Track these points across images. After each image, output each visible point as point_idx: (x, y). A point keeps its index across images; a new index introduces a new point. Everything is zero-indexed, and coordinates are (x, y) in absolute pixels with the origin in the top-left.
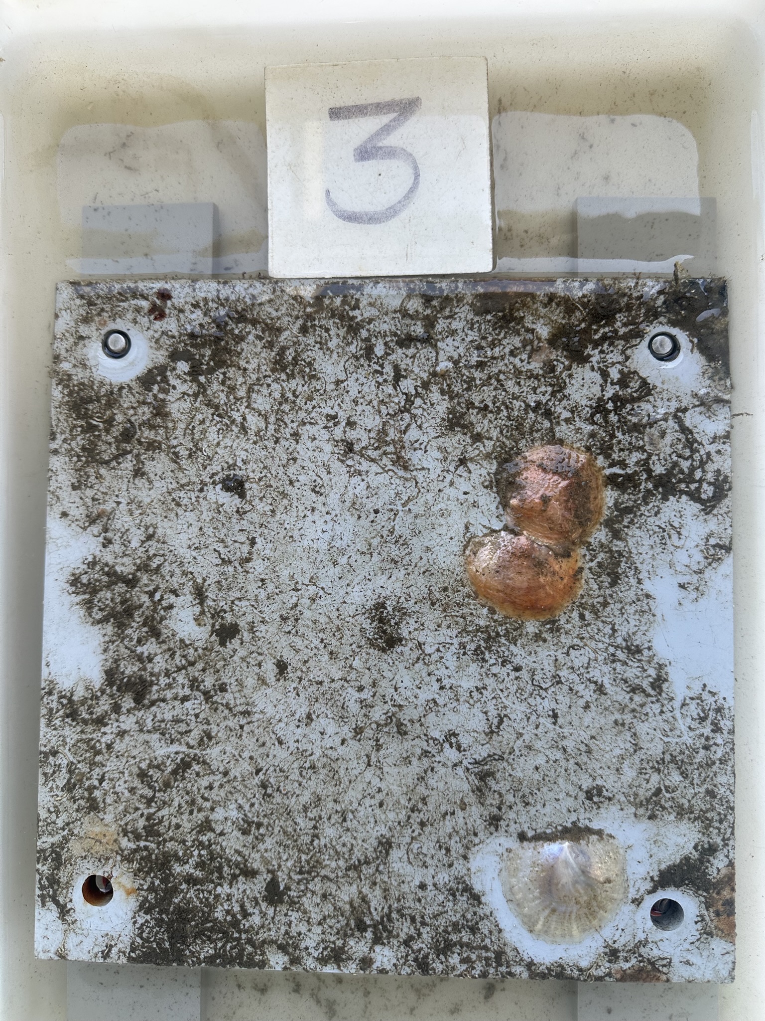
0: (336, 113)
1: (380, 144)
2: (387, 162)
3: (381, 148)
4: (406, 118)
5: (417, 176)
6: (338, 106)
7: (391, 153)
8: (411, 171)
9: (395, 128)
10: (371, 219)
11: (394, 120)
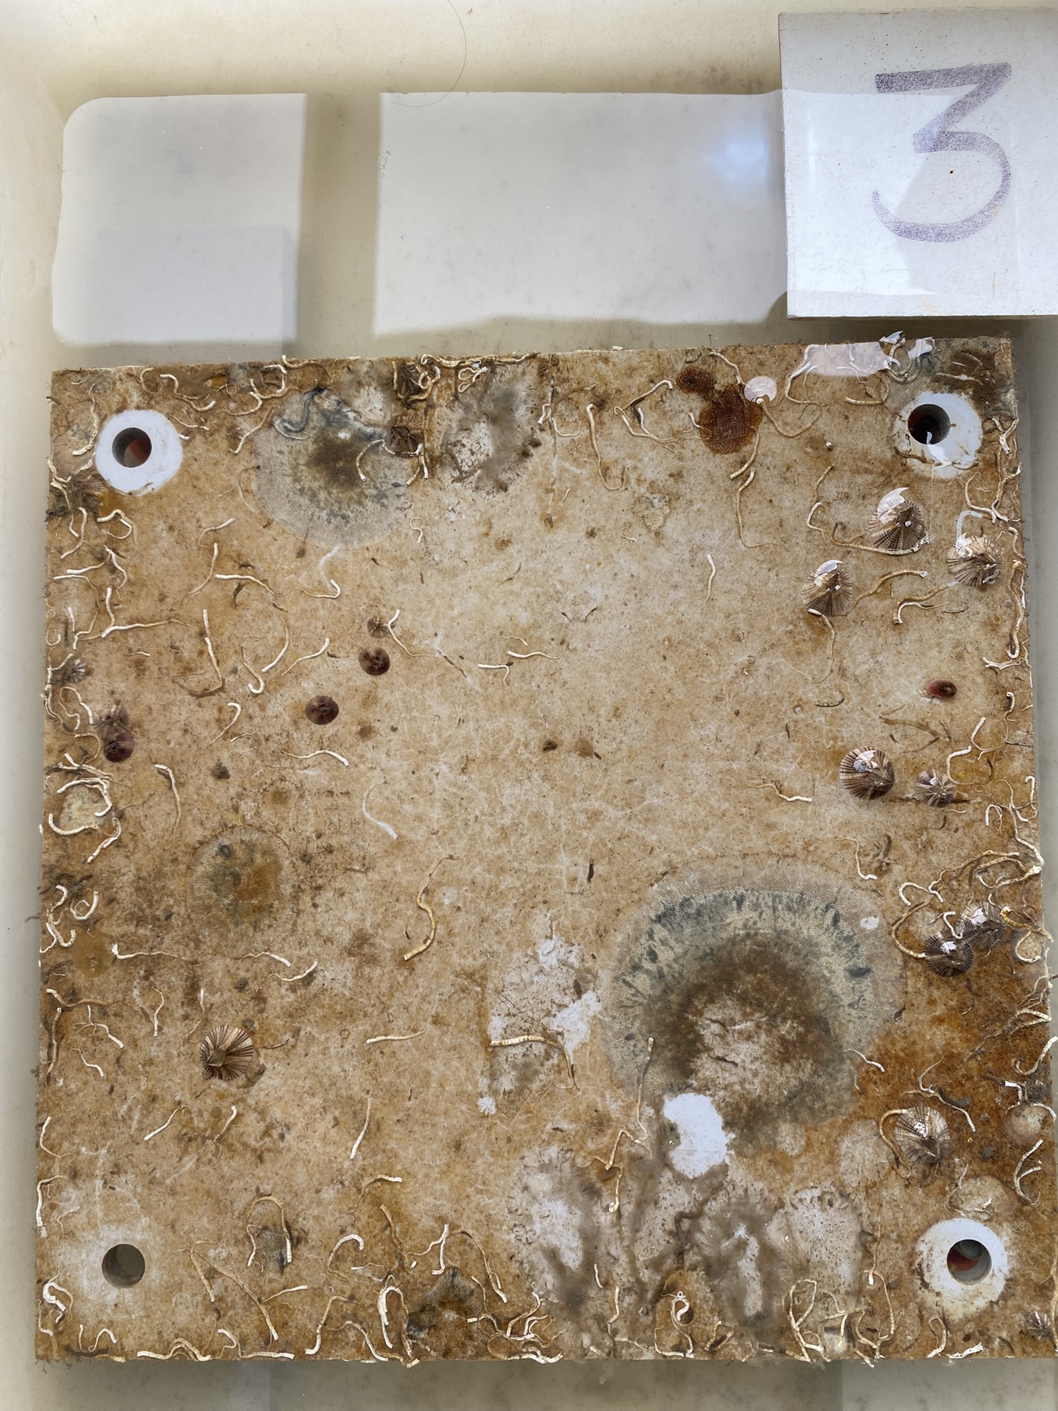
0: (885, 83)
1: (952, 129)
2: (964, 154)
3: (953, 134)
4: (989, 93)
5: (1007, 176)
6: (889, 72)
7: (968, 141)
8: (998, 168)
9: (973, 106)
10: (941, 234)
11: (972, 95)
